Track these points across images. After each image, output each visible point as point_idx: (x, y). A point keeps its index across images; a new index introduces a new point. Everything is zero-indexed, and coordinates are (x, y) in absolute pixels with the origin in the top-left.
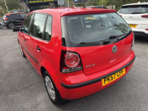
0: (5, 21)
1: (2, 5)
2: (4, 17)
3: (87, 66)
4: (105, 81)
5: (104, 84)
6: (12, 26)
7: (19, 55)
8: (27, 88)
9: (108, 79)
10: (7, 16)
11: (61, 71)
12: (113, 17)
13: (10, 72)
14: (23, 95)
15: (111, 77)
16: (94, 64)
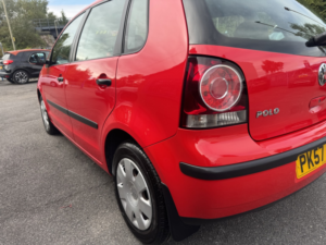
0: (6, 67)
1: (4, 37)
2: (6, 58)
4: (302, 164)
5: (299, 174)
6: (21, 77)
7: (36, 131)
8: (59, 201)
9: (310, 160)
10: (12, 56)
11: (183, 123)
12: (287, 9)
13: (15, 165)
14: (50, 220)
15: (315, 156)
16: (276, 110)
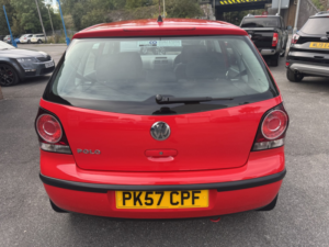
3: (79, 150)
4: (124, 199)
5: (119, 205)
9: (137, 199)
15: (146, 198)
